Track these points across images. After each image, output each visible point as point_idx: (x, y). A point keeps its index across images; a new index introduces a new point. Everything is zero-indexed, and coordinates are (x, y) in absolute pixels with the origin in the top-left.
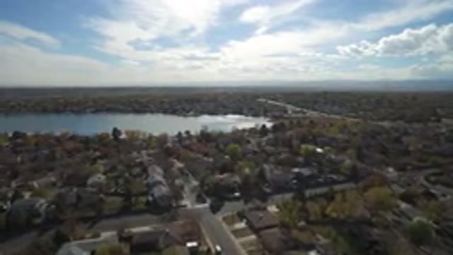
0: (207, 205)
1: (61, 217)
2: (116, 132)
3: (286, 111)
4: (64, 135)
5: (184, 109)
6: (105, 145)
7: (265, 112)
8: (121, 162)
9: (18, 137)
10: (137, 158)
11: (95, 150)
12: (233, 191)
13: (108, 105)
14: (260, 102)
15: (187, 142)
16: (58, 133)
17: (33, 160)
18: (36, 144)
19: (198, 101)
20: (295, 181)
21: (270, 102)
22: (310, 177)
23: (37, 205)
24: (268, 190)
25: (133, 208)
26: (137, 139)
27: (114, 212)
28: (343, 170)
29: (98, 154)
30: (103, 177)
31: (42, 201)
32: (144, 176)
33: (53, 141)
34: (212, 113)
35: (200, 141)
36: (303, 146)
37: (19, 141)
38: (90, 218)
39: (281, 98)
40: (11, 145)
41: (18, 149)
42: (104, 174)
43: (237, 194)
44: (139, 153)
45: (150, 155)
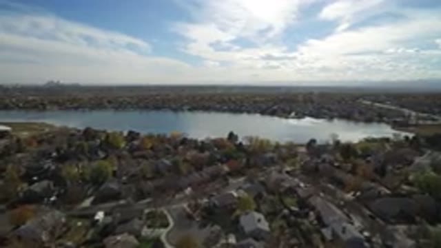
2: (232, 136)
5: (284, 111)
7: (380, 117)
9: (133, 139)
14: (365, 105)
16: (169, 136)
17: (158, 173)
18: (152, 148)
21: (377, 104)
29: (226, 168)
30: (262, 218)
37: (136, 143)
39: (389, 101)
40: (128, 147)
41: (136, 154)
42: (258, 210)
44: (280, 172)
45: (290, 174)
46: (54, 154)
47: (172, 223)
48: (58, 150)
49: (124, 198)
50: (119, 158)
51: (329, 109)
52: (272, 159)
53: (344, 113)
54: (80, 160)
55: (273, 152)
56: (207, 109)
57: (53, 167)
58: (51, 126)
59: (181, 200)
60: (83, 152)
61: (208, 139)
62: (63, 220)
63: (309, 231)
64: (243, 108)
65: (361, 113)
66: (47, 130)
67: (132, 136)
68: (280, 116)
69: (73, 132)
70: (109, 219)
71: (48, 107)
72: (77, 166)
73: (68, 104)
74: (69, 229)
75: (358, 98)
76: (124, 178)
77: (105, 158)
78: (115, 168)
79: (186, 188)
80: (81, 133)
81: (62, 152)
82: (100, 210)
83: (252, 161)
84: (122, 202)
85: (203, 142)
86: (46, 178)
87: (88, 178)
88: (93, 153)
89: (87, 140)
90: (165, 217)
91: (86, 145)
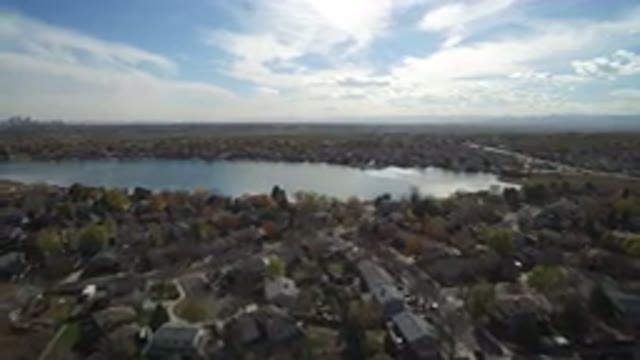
4: (200, 196)
5: (359, 158)
6: (269, 217)
7: (485, 165)
8: (305, 249)
9: (142, 198)
10: (330, 244)
11: (258, 225)
13: (249, 149)
14: (471, 149)
16: (192, 192)
17: (171, 238)
18: (167, 209)
19: (377, 145)
21: (488, 149)
23: (196, 340)
26: (316, 209)
29: (262, 232)
30: (291, 284)
31: (201, 331)
33: (188, 205)
35: (419, 214)
37: (144, 203)
40: (133, 210)
41: (144, 216)
42: (288, 275)
43: (561, 340)
44: (330, 234)
45: (345, 237)
46: (25, 220)
47: (183, 295)
48: (31, 215)
49: (124, 270)
50: (120, 222)
51: (422, 156)
52: (324, 219)
53: (441, 161)
54: (64, 226)
55: (329, 211)
56: (253, 157)
57: (24, 236)
58: (18, 184)
59: (198, 269)
60: (69, 217)
61: (245, 196)
62: (40, 296)
63: (348, 299)
64: (304, 156)
65: (462, 160)
66: (13, 189)
67: (141, 194)
68: (354, 166)
69: (53, 191)
70: (102, 294)
71: (12, 157)
72: (60, 233)
73: (45, 152)
74: (47, 307)
75: (464, 141)
76: (126, 246)
77: (100, 224)
78: (113, 235)
79: (206, 256)
80: (67, 191)
81: (37, 216)
82: (91, 283)
83: (296, 223)
84: (120, 275)
85: (237, 201)
86: (14, 249)
87: (74, 246)
88: (83, 217)
89: (75, 200)
90: (174, 288)
91: (73, 207)
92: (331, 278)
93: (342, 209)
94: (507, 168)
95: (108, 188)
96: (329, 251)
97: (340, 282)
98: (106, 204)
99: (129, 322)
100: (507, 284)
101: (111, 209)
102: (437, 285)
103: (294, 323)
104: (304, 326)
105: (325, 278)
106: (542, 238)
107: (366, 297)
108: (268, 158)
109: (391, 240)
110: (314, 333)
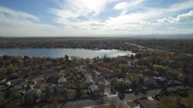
0: (116, 95)
1: (49, 100)
2: (67, 57)
3: (138, 48)
4: (44, 58)
5: (93, 47)
6: (63, 63)
7: (129, 49)
8: (71, 71)
9: (26, 59)
10: (78, 70)
11: (59, 65)
12: (128, 88)
13: (61, 45)
14: (126, 44)
15: (99, 62)
16: (42, 57)
17: (34, 69)
18: (33, 62)
20: (157, 84)
21: (130, 44)
22: (164, 81)
23: (37, 93)
24: (145, 88)
25: (82, 96)
26: (76, 61)
27: (73, 98)
28: (178, 78)
29: (60, 67)
30: (65, 79)
31: (39, 91)
32: (83, 79)
33: (40, 61)
34: (106, 49)
35: (105, 62)
36: (154, 66)
37: (27, 60)
38: (62, 101)
39: (135, 42)
40: (23, 62)
41: (27, 64)
43: (130, 90)
44: (79, 67)
45: (83, 68)
47: (36, 83)
49: (20, 78)
50: (19, 65)
52: (78, 64)
55: (80, 61)
59: (41, 77)
63: (80, 83)
64: (77, 46)
65: (123, 47)
68: (91, 49)
75: (124, 42)
76: (20, 72)
78: (16, 69)
82: (9, 81)
83: (70, 65)
88: (7, 64)
89: (5, 60)
90: (34, 82)
91: (4, 62)
92: (77, 78)
93: (84, 61)
94: (134, 49)
95: (16, 56)
96: (77, 72)
97: (79, 79)
98: (15, 61)
99: (20, 89)
100: (123, 78)
101: (16, 62)
102: (104, 79)
103: (64, 88)
104: (67, 89)
105: (75, 78)
106: (135, 67)
107: (84, 82)
108: (66, 47)
109: (95, 68)
110: (69, 90)
